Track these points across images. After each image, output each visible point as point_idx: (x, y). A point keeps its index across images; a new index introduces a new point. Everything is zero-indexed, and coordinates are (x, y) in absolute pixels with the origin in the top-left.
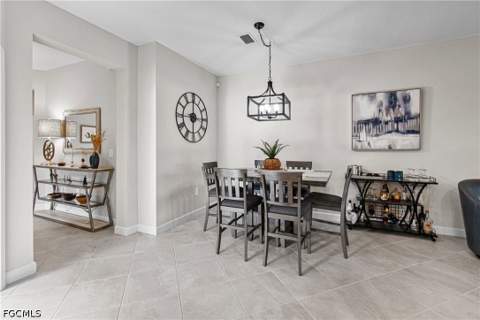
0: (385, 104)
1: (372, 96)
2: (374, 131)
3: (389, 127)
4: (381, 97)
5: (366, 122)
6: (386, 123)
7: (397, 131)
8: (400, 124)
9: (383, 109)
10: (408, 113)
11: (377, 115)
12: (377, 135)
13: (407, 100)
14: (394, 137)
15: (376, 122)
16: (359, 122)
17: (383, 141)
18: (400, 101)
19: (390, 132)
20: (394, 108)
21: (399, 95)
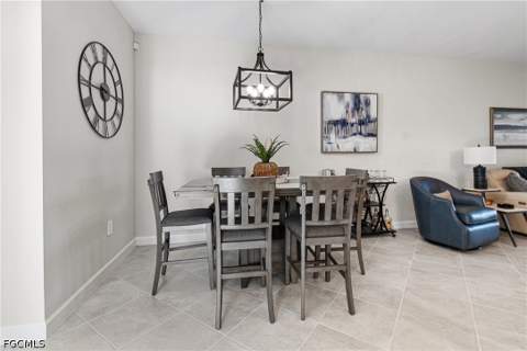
0: (351, 105)
1: (340, 95)
2: (342, 134)
3: (354, 130)
4: (348, 98)
5: (336, 123)
6: (352, 125)
7: (360, 134)
8: (363, 127)
9: (350, 110)
10: (368, 116)
11: (344, 116)
12: (345, 137)
13: (367, 103)
14: (358, 139)
15: (343, 123)
16: (329, 122)
17: (349, 143)
18: (363, 105)
19: (355, 134)
20: (358, 110)
21: (362, 97)
